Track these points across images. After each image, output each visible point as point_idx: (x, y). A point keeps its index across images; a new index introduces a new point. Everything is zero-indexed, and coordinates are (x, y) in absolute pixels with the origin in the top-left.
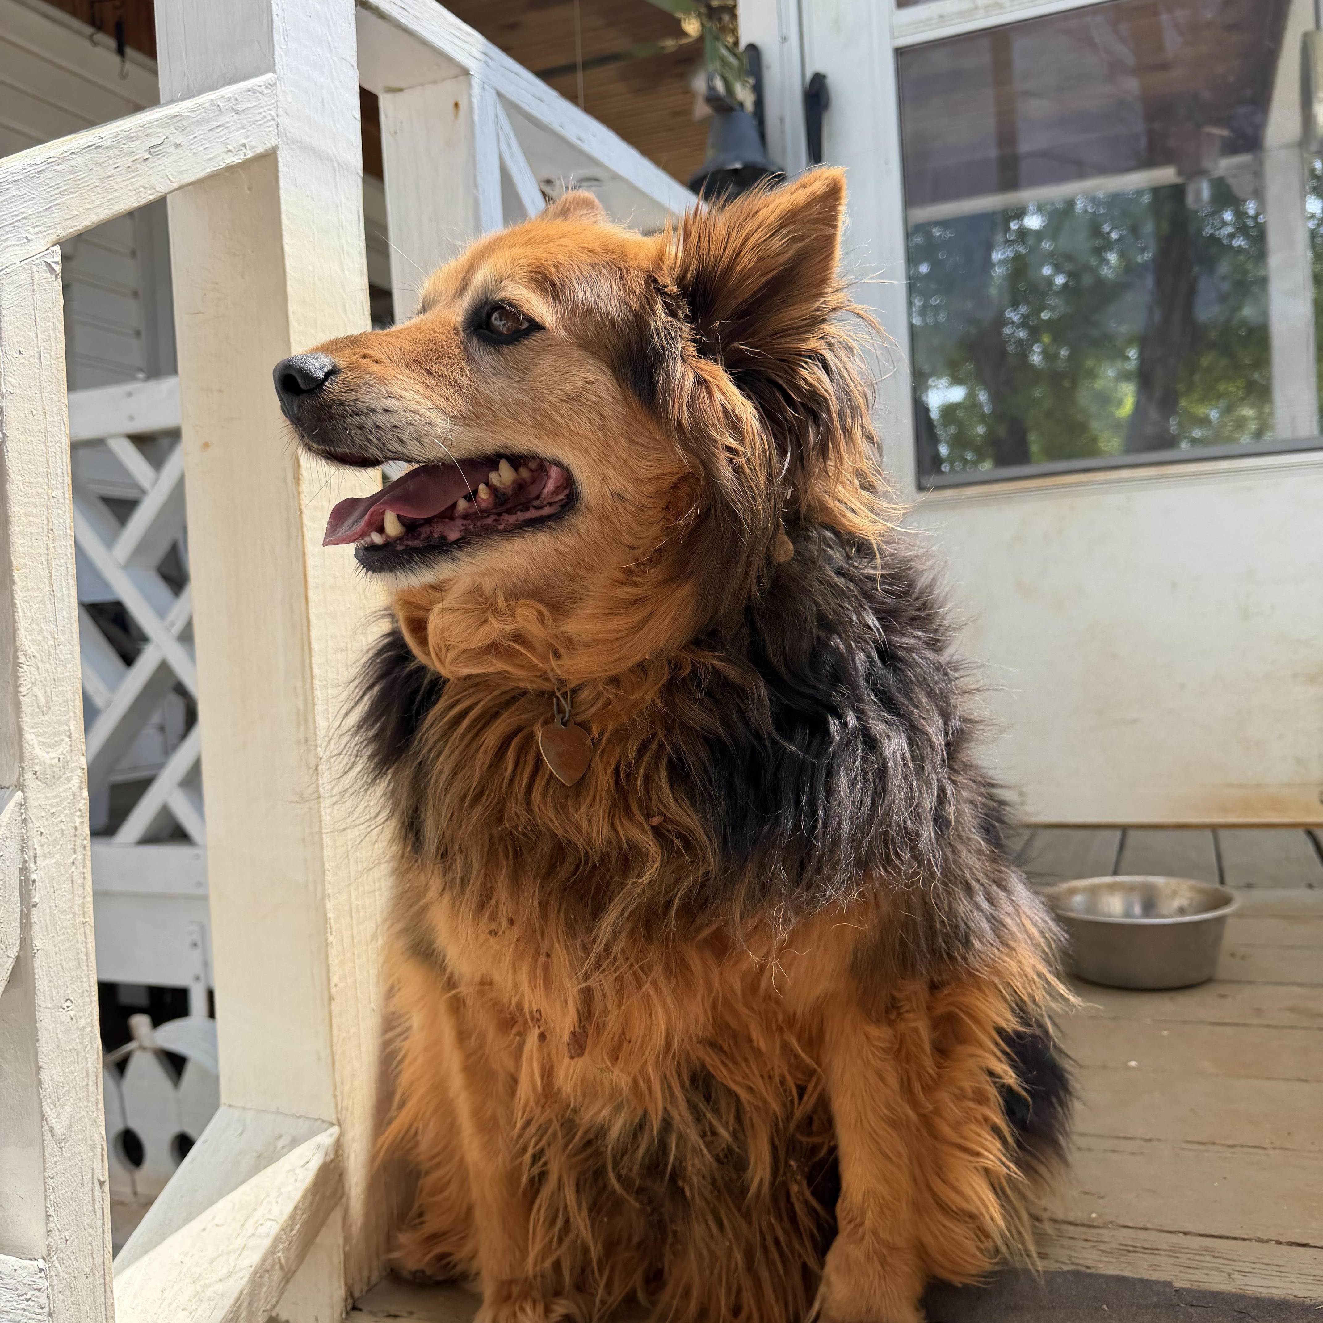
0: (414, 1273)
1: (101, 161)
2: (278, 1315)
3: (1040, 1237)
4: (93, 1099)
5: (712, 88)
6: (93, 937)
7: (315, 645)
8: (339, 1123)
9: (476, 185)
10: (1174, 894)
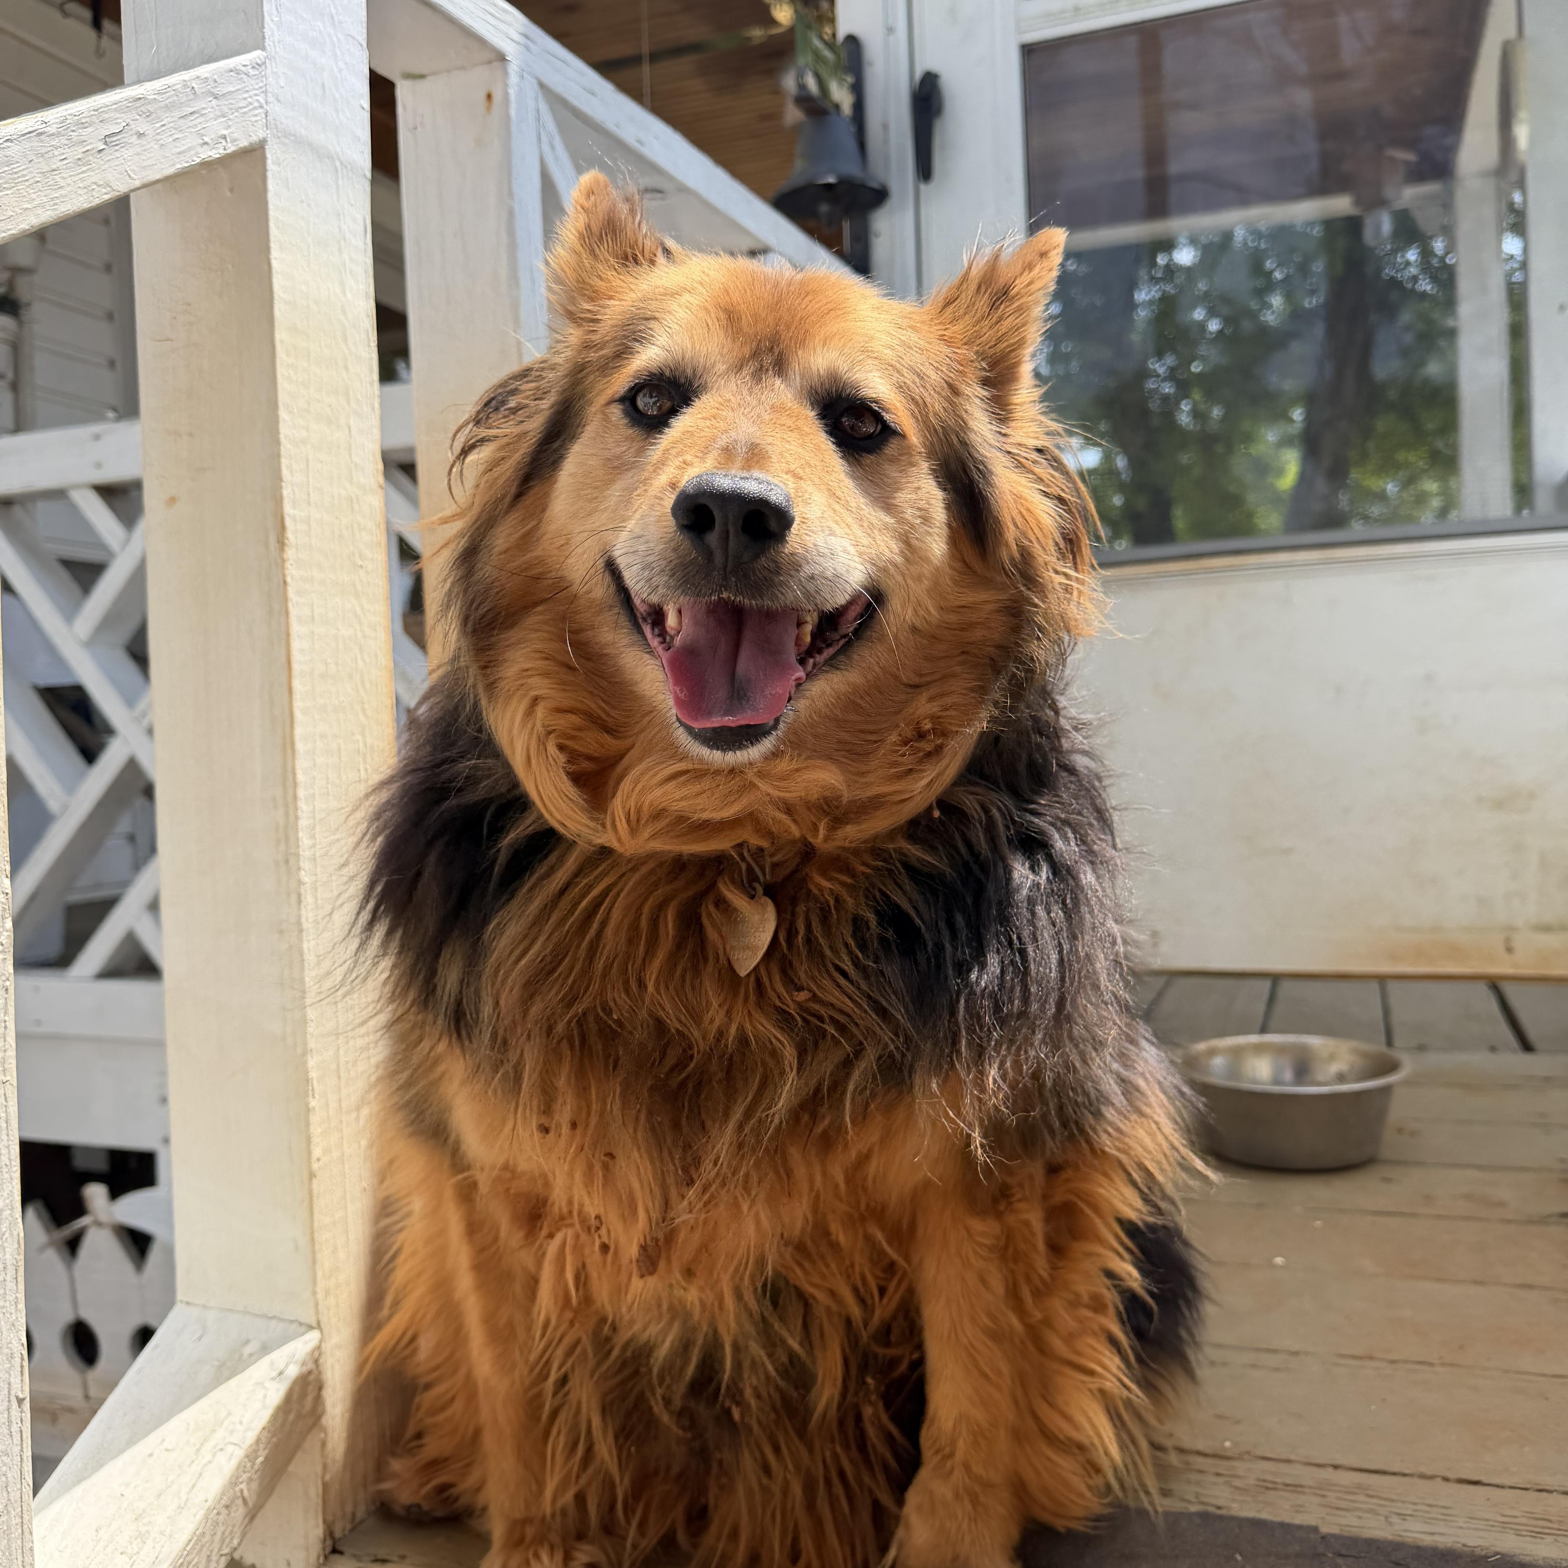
0: (408, 1508)
1: (44, 150)
2: (242, 1558)
3: (1163, 1471)
4: (11, 1298)
5: (802, 87)
6: (16, 1100)
7: (300, 746)
8: (319, 1326)
9: (510, 194)
10: (1332, 1058)
